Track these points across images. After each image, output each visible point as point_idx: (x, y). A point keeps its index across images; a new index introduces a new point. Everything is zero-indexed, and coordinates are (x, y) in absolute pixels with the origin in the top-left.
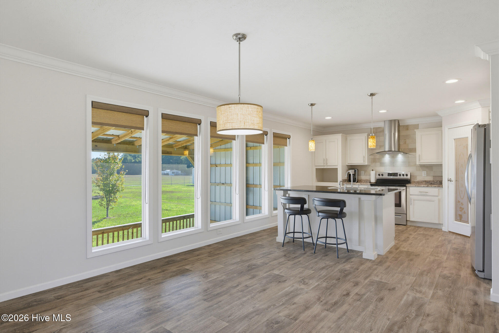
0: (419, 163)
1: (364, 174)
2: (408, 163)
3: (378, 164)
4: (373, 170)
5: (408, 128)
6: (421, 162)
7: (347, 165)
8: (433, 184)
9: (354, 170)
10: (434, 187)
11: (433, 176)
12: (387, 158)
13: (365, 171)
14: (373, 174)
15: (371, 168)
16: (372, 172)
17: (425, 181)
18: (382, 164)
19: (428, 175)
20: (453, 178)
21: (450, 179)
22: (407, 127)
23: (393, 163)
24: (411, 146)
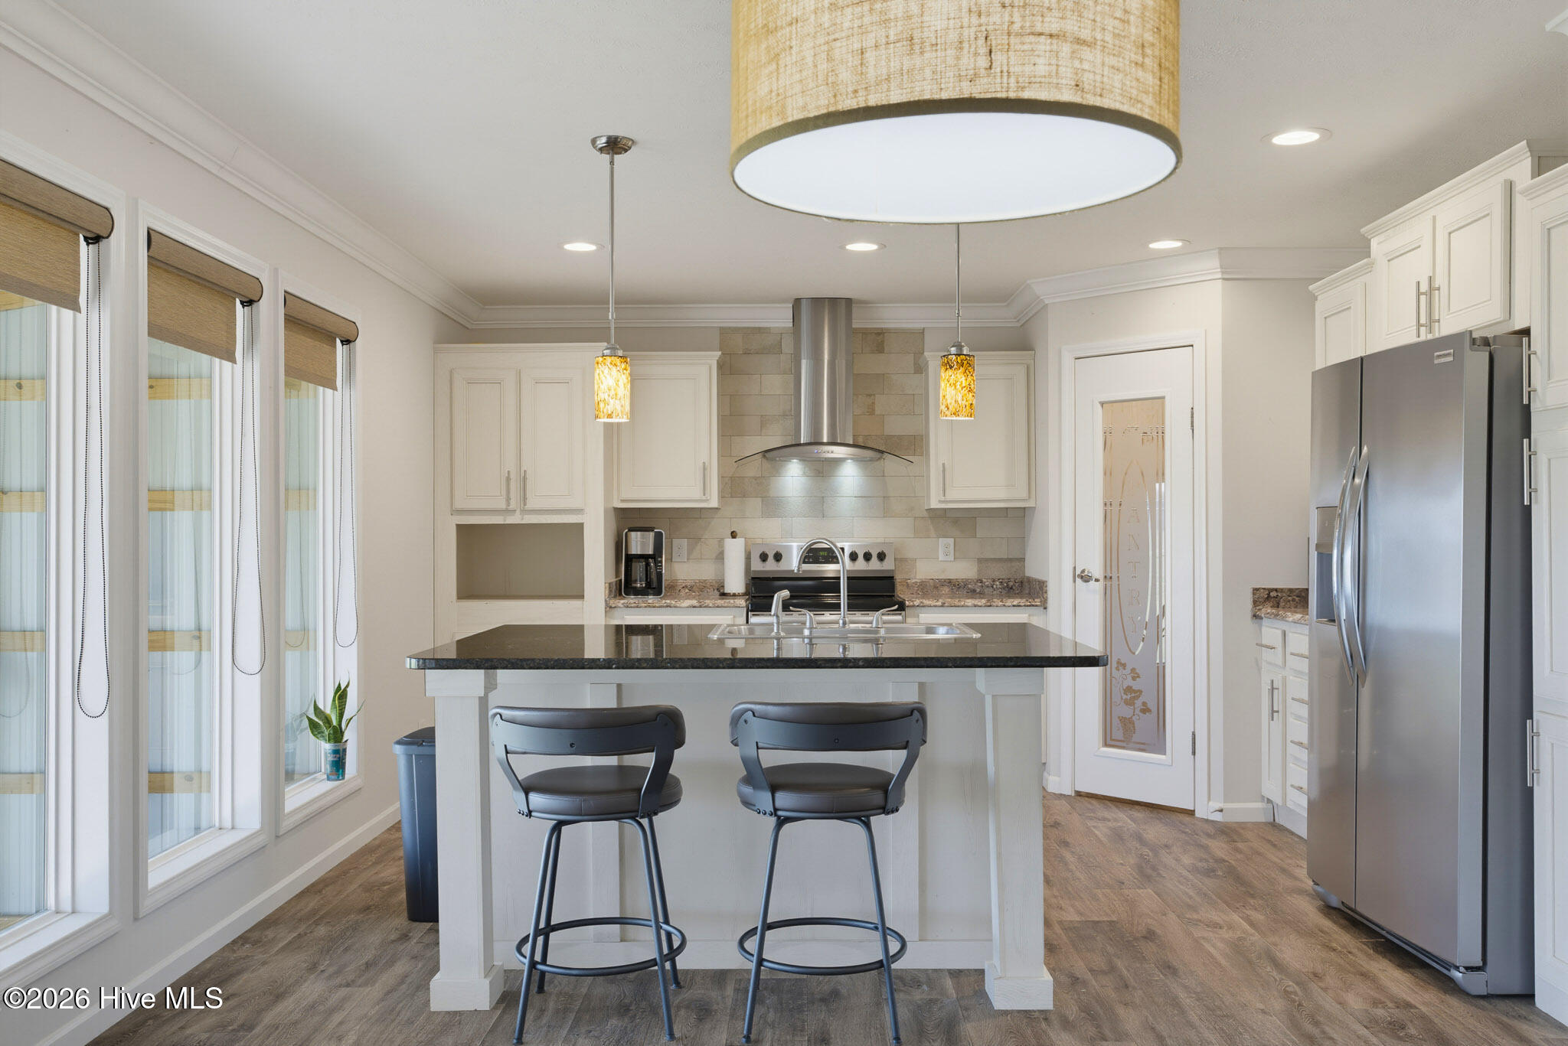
0: (940, 501)
1: (690, 551)
2: (879, 502)
3: (754, 504)
4: (734, 535)
5: (883, 342)
6: (949, 497)
7: (616, 509)
8: (980, 593)
9: (652, 535)
10: (1014, 606)
11: (980, 561)
12: (793, 477)
13: (695, 540)
14: (735, 550)
15: (720, 526)
16: (730, 543)
17: (950, 581)
18: (772, 506)
19: (959, 554)
20: (1097, 571)
21: (1083, 571)
22: (878, 340)
23: (820, 503)
24: (896, 426)
